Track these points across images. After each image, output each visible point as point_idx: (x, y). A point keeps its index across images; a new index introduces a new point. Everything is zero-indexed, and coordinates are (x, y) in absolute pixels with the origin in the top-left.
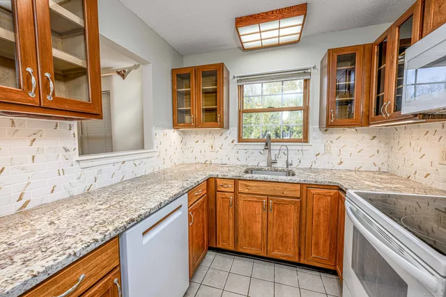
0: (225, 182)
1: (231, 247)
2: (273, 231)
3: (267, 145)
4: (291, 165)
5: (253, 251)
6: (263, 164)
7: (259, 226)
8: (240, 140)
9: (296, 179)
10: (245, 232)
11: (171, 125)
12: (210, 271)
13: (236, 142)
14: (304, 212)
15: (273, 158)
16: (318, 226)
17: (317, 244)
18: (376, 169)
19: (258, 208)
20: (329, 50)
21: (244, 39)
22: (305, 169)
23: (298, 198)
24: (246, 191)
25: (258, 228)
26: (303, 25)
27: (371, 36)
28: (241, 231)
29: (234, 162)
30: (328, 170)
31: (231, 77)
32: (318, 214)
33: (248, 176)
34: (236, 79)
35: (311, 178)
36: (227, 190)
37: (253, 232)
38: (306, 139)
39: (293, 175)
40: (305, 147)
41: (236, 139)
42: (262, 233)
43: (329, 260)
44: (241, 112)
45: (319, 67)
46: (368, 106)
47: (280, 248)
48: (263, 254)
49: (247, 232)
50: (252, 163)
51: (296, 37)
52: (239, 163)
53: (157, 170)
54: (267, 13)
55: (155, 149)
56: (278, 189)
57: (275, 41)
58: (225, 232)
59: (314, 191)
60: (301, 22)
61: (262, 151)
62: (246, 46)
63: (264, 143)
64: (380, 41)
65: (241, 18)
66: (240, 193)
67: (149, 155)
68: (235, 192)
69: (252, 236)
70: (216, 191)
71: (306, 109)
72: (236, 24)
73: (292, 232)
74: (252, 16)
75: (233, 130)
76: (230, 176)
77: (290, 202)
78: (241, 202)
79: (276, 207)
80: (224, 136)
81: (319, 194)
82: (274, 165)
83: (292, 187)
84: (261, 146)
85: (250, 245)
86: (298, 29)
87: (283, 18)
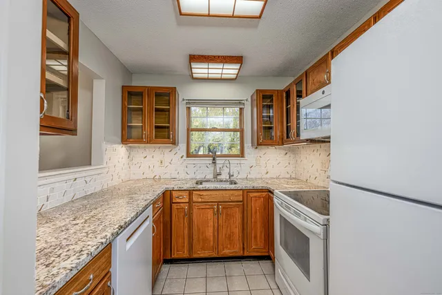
0: (180, 193)
1: (186, 255)
2: (223, 232)
3: (214, 160)
4: (233, 176)
5: (206, 254)
6: (210, 176)
7: (211, 230)
8: (189, 155)
9: (239, 186)
10: (199, 237)
11: (120, 140)
12: (168, 281)
13: (185, 158)
14: (245, 212)
15: (218, 171)
16: (255, 222)
17: (255, 237)
18: (288, 176)
19: (210, 214)
20: (257, 90)
21: (194, 71)
22: (243, 179)
23: (241, 202)
24: (200, 200)
25: (210, 232)
26: (239, 69)
27: (281, 85)
28: (195, 237)
29: (183, 176)
30: (259, 178)
31: (180, 100)
32: (256, 213)
33: (200, 187)
34: (185, 102)
35: (249, 185)
36: (182, 201)
37: (205, 237)
38: (242, 155)
39: (235, 183)
40: (242, 161)
41: (185, 155)
42: (214, 236)
43: (264, 248)
44: (189, 130)
45: (250, 100)
46: (282, 132)
47: (229, 246)
48: (215, 255)
49: (201, 237)
50: (199, 177)
51: (234, 76)
52: (188, 177)
53: (105, 187)
54: (214, 57)
55: (105, 165)
56: (226, 196)
57: (219, 76)
58: (181, 240)
59: (252, 195)
60: (238, 67)
61: (208, 165)
62: (195, 76)
63: (212, 158)
64: (287, 90)
65: (194, 56)
66: (194, 202)
67: (99, 171)
68: (190, 202)
69: (205, 240)
70: (172, 203)
71: (242, 131)
72: (190, 60)
73: (237, 231)
74: (202, 56)
75: (182, 146)
76: (185, 188)
77: (235, 206)
78: (195, 211)
79: (225, 211)
80: (173, 152)
81: (255, 197)
82: (219, 177)
83: (236, 193)
84: (209, 160)
85: (203, 249)
86: (236, 72)
87: (226, 62)
